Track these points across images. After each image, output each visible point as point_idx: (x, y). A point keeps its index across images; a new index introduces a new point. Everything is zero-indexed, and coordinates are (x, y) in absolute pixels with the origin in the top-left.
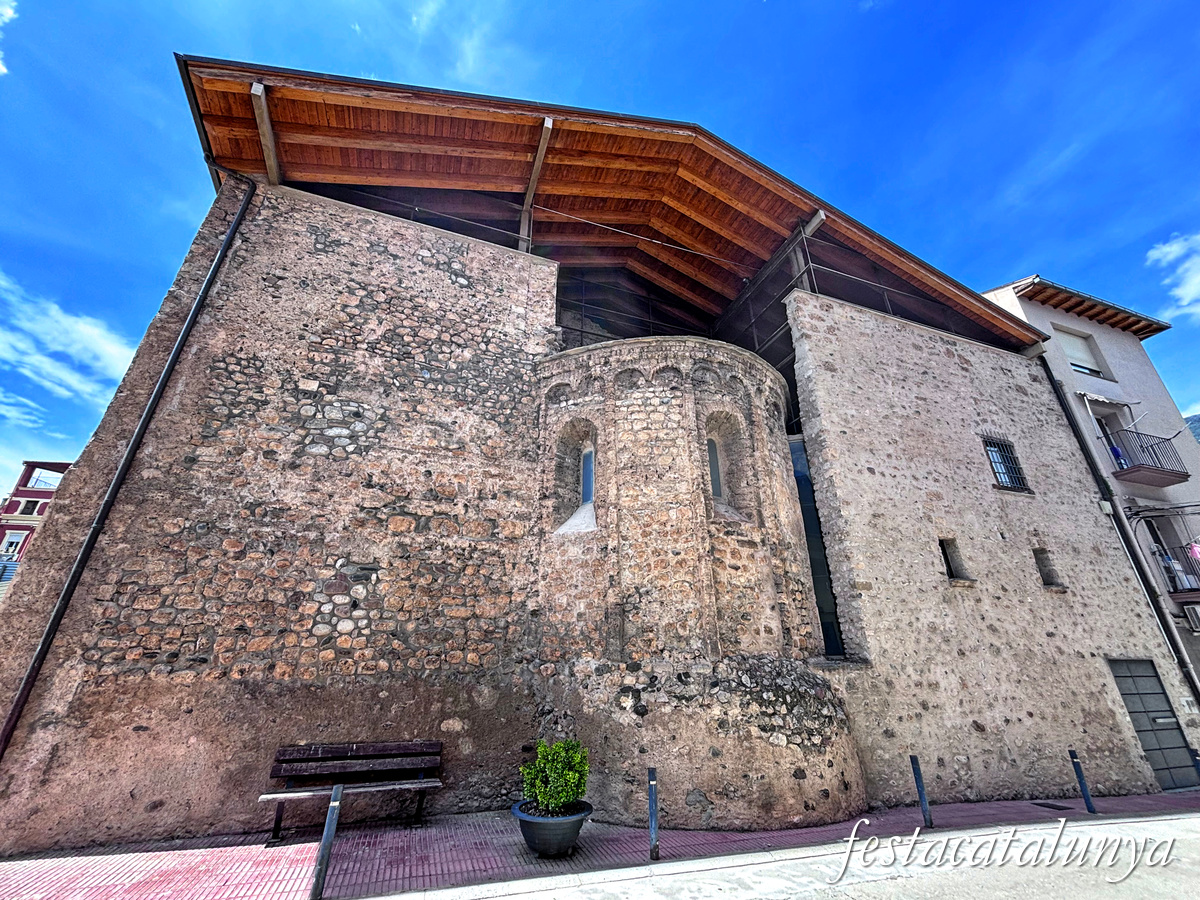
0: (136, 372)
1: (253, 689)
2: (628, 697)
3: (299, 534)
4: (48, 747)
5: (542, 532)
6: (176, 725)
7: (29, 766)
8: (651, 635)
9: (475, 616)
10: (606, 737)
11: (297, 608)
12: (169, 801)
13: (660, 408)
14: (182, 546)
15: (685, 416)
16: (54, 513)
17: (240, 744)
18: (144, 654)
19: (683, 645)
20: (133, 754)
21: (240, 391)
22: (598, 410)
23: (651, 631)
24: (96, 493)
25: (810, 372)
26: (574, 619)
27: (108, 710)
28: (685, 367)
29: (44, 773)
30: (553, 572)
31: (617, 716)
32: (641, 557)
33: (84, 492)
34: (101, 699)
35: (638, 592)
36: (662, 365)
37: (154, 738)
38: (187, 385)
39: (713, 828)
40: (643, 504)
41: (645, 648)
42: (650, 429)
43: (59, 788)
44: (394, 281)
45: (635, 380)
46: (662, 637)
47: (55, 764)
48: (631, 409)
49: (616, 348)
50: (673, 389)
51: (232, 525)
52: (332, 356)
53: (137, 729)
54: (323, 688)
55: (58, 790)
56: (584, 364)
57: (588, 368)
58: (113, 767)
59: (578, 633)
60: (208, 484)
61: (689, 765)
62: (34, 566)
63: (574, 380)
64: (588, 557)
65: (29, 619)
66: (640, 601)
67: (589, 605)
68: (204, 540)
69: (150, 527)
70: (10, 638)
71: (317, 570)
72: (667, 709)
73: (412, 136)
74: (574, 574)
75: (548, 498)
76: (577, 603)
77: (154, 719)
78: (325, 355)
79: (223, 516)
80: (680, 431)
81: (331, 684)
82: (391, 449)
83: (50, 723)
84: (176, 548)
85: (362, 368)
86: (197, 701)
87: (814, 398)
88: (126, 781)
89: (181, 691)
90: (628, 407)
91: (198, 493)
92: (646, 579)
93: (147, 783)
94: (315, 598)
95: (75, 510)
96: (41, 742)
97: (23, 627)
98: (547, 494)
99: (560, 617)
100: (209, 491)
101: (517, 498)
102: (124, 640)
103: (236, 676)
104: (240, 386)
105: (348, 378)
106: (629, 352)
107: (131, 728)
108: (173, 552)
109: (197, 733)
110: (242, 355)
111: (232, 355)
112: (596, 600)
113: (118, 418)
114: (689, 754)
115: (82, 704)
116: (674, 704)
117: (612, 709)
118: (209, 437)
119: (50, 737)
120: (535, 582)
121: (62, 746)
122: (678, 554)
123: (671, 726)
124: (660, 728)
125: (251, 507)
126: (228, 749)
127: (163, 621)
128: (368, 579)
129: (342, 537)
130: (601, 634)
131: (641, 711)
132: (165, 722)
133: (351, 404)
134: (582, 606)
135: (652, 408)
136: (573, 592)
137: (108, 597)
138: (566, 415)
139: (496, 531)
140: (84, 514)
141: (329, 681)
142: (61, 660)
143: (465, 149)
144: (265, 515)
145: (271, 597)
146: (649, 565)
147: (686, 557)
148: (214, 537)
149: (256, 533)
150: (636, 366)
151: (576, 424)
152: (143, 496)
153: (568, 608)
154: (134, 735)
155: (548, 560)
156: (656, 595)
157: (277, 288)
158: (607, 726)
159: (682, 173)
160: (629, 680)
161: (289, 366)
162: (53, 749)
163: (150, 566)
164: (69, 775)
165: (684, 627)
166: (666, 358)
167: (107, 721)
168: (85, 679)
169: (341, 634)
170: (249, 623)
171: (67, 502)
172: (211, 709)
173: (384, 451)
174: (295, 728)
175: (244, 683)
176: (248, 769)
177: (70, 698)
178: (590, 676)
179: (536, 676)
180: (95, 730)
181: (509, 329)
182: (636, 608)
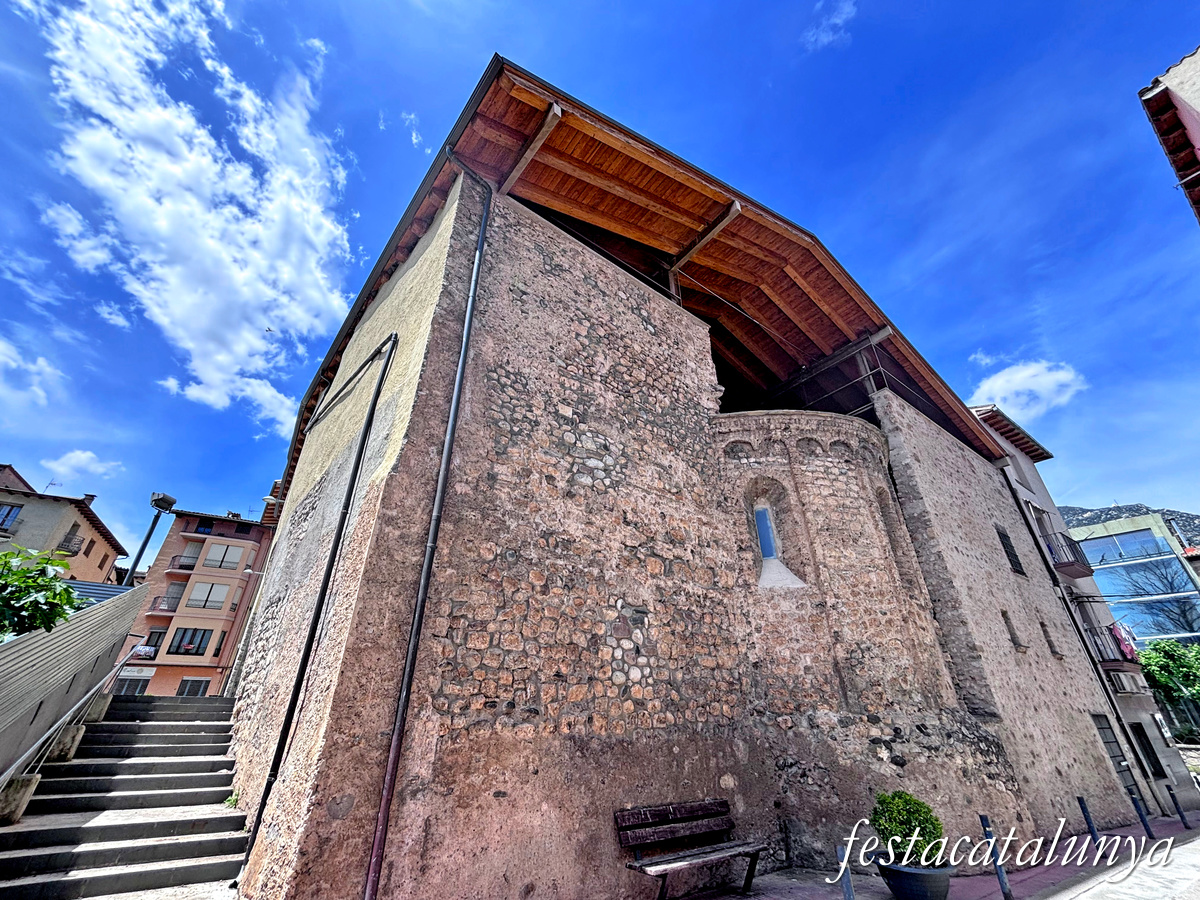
0: (429, 371)
1: (580, 745)
2: (881, 748)
3: (586, 570)
4: (420, 822)
5: (747, 585)
6: (528, 788)
7: (406, 849)
8: (880, 689)
9: (719, 667)
10: (870, 789)
11: (597, 653)
12: (539, 884)
13: (840, 478)
14: (498, 576)
15: (864, 488)
16: (384, 526)
17: (583, 810)
18: (487, 703)
19: (907, 698)
20: (499, 827)
21: (515, 407)
22: (783, 471)
23: (879, 685)
24: (419, 506)
25: (908, 461)
26: (802, 673)
27: (468, 773)
28: (854, 443)
29: (422, 856)
30: (767, 625)
31: (875, 766)
32: (856, 615)
33: (408, 503)
34: (459, 759)
35: (860, 648)
36: (836, 439)
37: (513, 806)
38: (473, 392)
39: (985, 872)
40: (846, 566)
41: (878, 701)
42: (836, 496)
43: (438, 876)
44: (608, 318)
45: (813, 448)
46: (889, 691)
47: (430, 846)
48: (816, 475)
49: (795, 417)
50: (846, 461)
51: (533, 555)
52: (577, 384)
53: (498, 794)
54: (631, 743)
55: (437, 879)
56: (765, 426)
57: (769, 430)
58: (484, 844)
59: (809, 686)
60: (509, 507)
61: (953, 813)
62: (373, 590)
63: (755, 439)
64: (803, 612)
65: (377, 656)
66: (863, 657)
67: (816, 659)
68: (515, 570)
69: (470, 550)
70: (364, 681)
71: (605, 611)
72: (923, 760)
73: (627, 183)
74: (792, 628)
75: (744, 550)
76: (802, 656)
77: (508, 782)
78: (572, 382)
79: (525, 544)
80: (861, 501)
81: (637, 739)
82: (635, 486)
83: (418, 791)
84: (493, 578)
85: (601, 400)
86: (540, 760)
87: (914, 483)
88: (496, 860)
89: (525, 748)
90: (813, 472)
91: (503, 515)
92: (865, 636)
93: (516, 862)
94: (608, 642)
95: (402, 524)
96: (413, 815)
97: (373, 667)
98: (743, 546)
99: (785, 670)
100: (510, 514)
101: (724, 548)
102: (467, 686)
103: (566, 730)
104: (514, 402)
105: (593, 409)
106: (808, 423)
107: (492, 794)
108: (493, 581)
109: (547, 798)
110: (509, 368)
111: (501, 367)
112: (822, 654)
113: (425, 420)
114: (950, 802)
115: (444, 765)
116: (927, 754)
117: (870, 760)
118: (501, 454)
119: (421, 809)
120: (750, 634)
121: (433, 821)
122: (885, 614)
123: (930, 775)
124: (921, 778)
125: (547, 535)
126: (574, 817)
127: (495, 664)
128: (643, 623)
129: (618, 576)
130: (832, 688)
131: (899, 762)
132: (518, 785)
133: (600, 436)
134: (808, 660)
135: (834, 477)
136: (794, 645)
137: (444, 633)
138: (750, 472)
139: (716, 580)
140: (412, 530)
141: (635, 737)
142: (416, 710)
143: (663, 208)
144: (556, 546)
145: (575, 639)
146: (864, 623)
147: (892, 617)
148: (522, 568)
149: (553, 565)
150: (815, 437)
151: (759, 481)
152: (459, 513)
153: (793, 661)
154: (494, 803)
155: (758, 612)
156: (876, 651)
157: (524, 302)
158: (869, 777)
159: (789, 270)
160: (875, 732)
161: (548, 388)
162: (426, 823)
163: (475, 597)
164: (445, 858)
165: (905, 681)
166: (838, 433)
167: (469, 785)
168: (441, 734)
169: (634, 683)
170: (564, 670)
171: (394, 513)
172: (552, 770)
173: (630, 488)
174: (620, 790)
175: (572, 738)
176: (594, 839)
177: (432, 757)
178: (833, 728)
179: (771, 729)
180: (460, 797)
181: (688, 381)
182: (861, 663)
